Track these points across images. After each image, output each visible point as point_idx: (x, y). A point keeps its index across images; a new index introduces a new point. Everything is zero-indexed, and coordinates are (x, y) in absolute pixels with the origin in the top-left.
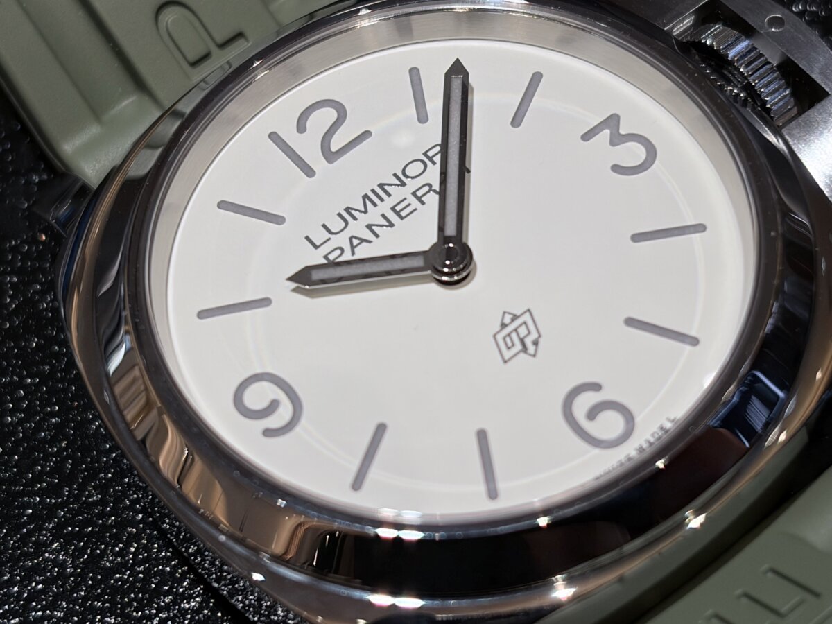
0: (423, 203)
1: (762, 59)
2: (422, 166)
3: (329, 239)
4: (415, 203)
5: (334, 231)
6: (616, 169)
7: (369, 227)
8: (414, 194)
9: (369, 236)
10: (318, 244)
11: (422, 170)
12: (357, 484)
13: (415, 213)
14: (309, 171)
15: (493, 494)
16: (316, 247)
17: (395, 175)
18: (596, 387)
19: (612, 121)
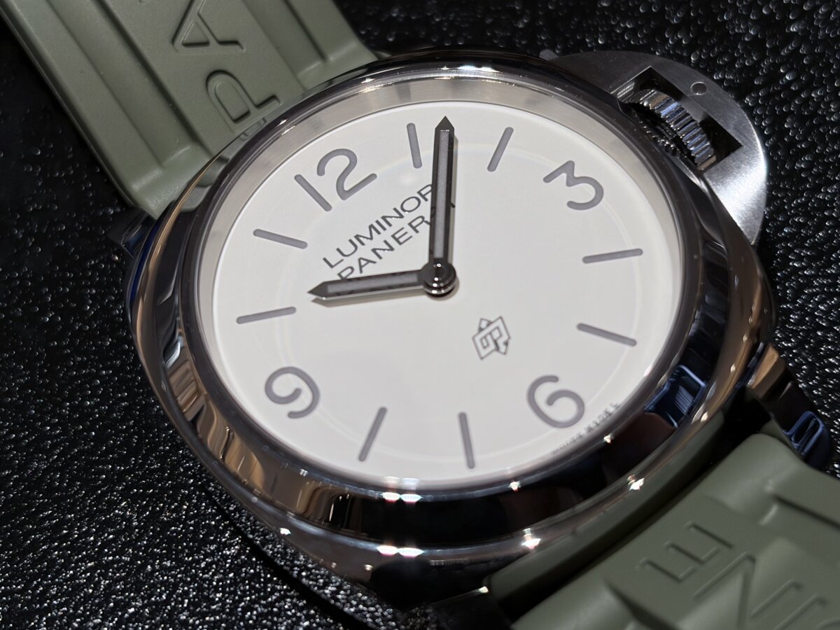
0: (417, 232)
1: (688, 117)
2: (417, 203)
3: (342, 260)
4: (411, 232)
5: (346, 253)
6: (572, 205)
7: (374, 250)
8: (410, 224)
9: (374, 258)
10: (333, 264)
11: (416, 206)
12: (363, 456)
13: (411, 239)
14: (326, 206)
15: (471, 464)
16: (332, 266)
17: (395, 209)
18: (554, 379)
19: (568, 167)
